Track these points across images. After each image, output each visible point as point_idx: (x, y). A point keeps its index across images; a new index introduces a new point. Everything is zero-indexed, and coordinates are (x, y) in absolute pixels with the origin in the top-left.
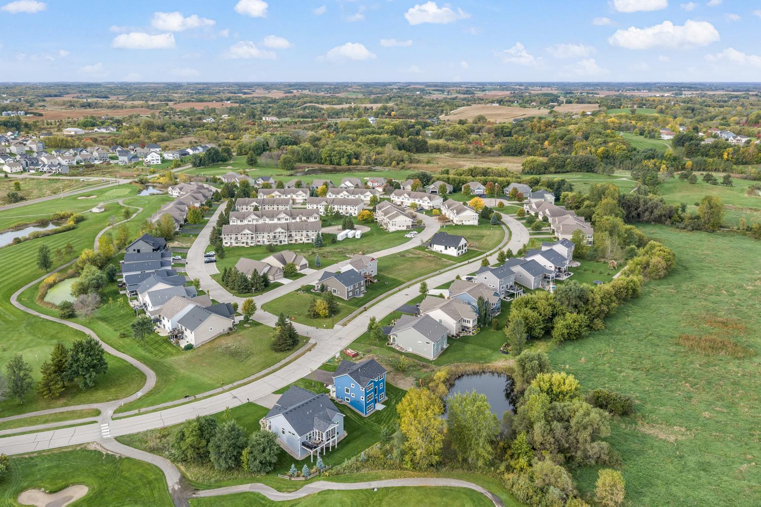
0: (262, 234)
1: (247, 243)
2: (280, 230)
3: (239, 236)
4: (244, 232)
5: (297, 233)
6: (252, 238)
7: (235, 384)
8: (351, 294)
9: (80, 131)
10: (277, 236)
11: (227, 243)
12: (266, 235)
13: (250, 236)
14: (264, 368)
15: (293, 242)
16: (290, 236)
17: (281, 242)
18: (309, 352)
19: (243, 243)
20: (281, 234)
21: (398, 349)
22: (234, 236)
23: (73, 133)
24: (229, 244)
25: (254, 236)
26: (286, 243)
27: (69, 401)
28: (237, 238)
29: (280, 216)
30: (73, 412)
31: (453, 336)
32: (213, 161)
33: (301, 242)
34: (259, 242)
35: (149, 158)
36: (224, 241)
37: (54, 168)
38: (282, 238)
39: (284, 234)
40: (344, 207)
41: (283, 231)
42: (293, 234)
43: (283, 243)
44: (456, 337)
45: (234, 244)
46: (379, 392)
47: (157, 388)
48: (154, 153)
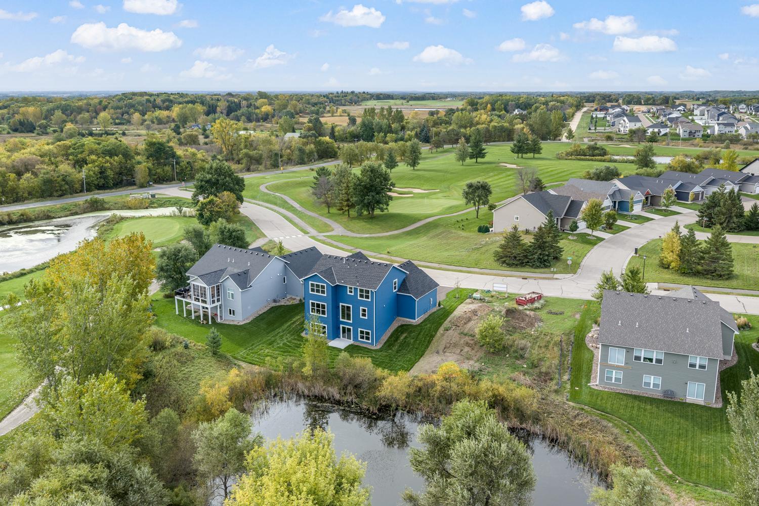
18: (520, 279)
21: (590, 335)
46: (357, 323)
47: (379, 238)
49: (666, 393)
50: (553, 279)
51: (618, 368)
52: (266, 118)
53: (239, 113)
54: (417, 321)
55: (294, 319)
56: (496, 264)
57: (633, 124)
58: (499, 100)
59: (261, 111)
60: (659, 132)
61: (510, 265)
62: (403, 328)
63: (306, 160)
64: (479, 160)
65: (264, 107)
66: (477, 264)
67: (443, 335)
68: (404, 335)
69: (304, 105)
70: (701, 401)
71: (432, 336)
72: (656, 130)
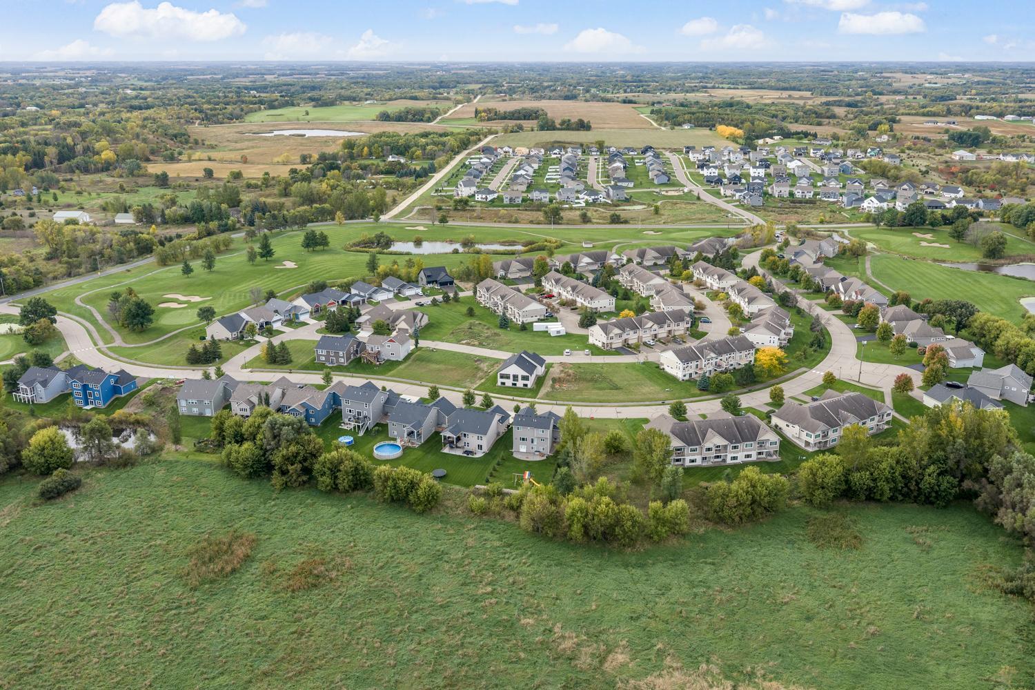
0: (494, 297)
2: (499, 297)
9: (969, 156)
17: (500, 311)
18: (192, 371)
23: (958, 158)
25: (488, 296)
35: (865, 204)
36: (477, 294)
39: (502, 303)
41: (501, 299)
46: (95, 398)
47: (139, 347)
48: (872, 198)
49: (200, 414)
51: (185, 407)
52: (107, 167)
53: (74, 162)
54: (123, 395)
55: (69, 399)
58: (377, 142)
59: (101, 159)
60: (486, 198)
61: (192, 363)
62: (117, 399)
63: (125, 259)
64: (269, 258)
65: (104, 153)
66: (177, 364)
67: (134, 400)
68: (116, 402)
69: (161, 139)
70: (210, 415)
71: (128, 402)
72: (484, 196)
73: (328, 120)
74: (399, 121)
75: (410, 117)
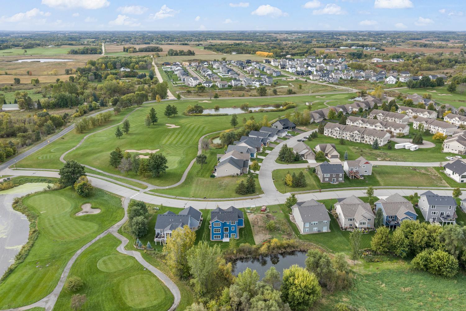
0: (346, 133)
1: (336, 136)
2: (356, 132)
3: (333, 130)
4: (336, 129)
5: (368, 136)
6: (340, 133)
7: (196, 199)
8: (327, 179)
9: (380, 60)
10: (354, 136)
11: (326, 133)
12: (348, 133)
13: (338, 132)
14: (218, 198)
15: (364, 142)
16: (363, 137)
17: (356, 140)
18: (250, 200)
19: (334, 135)
20: (357, 135)
21: (291, 218)
22: (330, 130)
23: (376, 61)
24: (327, 134)
25: (341, 132)
26: (359, 142)
27: (147, 180)
28: (332, 132)
29: (377, 125)
30: (141, 184)
31: (342, 228)
32: (424, 85)
33: (369, 143)
34: (344, 137)
35: (388, 79)
36: (325, 132)
37: (330, 80)
38: (357, 138)
39: (359, 135)
40: (437, 128)
41: (358, 133)
42: (365, 136)
43: (357, 141)
44: (343, 229)
45: (330, 135)
46: (231, 232)
47: (175, 188)
48: (391, 77)
49: (319, 231)
50: (260, 197)
51: (308, 228)
54: (244, 226)
55: (203, 235)
56: (237, 195)
57: (195, 81)
61: (243, 194)
62: (241, 230)
64: (155, 123)
67: (253, 229)
68: (243, 232)
70: (325, 231)
71: (251, 230)
72: (208, 85)
73: (40, 54)
74: (83, 54)
75: (89, 52)
